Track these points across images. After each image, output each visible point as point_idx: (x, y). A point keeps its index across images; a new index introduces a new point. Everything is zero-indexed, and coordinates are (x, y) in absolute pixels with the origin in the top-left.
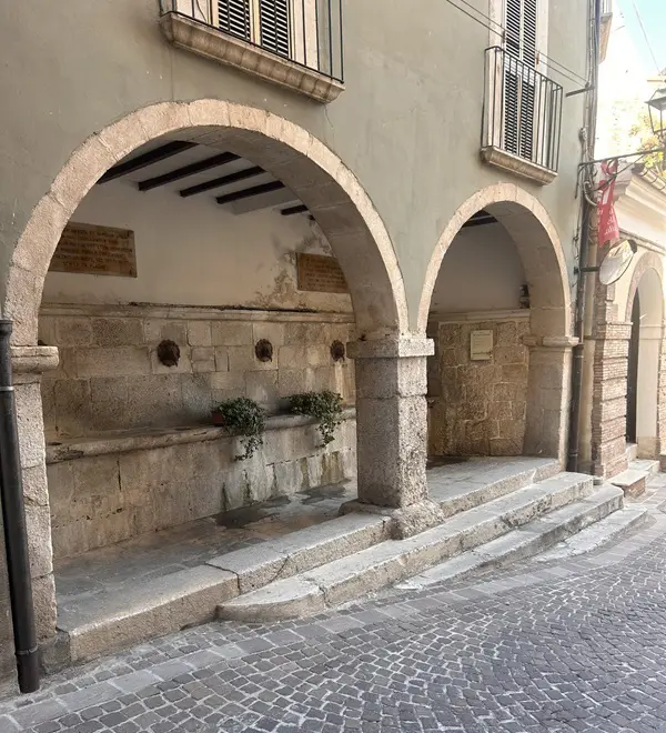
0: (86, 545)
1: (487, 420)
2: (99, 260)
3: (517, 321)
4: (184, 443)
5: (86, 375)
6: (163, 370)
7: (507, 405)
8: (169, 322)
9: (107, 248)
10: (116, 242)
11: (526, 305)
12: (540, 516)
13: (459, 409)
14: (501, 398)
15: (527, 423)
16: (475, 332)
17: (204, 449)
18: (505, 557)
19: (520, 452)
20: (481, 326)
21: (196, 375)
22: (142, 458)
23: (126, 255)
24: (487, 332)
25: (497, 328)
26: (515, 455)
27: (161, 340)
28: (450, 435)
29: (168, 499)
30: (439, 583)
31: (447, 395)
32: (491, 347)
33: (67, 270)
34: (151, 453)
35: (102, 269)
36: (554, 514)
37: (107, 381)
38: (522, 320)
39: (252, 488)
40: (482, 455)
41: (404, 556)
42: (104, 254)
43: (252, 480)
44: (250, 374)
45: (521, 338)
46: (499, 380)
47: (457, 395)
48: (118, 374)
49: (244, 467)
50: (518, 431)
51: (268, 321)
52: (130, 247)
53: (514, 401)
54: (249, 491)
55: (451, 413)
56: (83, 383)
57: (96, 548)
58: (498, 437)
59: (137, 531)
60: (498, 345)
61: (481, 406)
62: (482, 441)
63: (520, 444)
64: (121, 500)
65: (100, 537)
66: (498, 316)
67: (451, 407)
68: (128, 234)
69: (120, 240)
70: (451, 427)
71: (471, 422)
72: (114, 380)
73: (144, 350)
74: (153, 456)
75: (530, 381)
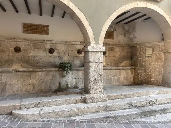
0: (20, 91)
1: (150, 74)
2: (40, 31)
3: (160, 45)
4: (49, 71)
5: (30, 55)
6: (50, 55)
7: (157, 70)
8: (52, 44)
9: (42, 29)
10: (45, 28)
11: (163, 40)
12: (150, 105)
13: (142, 70)
14: (155, 68)
15: (163, 76)
16: (147, 49)
17: (54, 73)
18: (120, 116)
19: (161, 85)
20: (149, 47)
21: (59, 56)
22: (37, 73)
23: (47, 30)
24: (150, 48)
25: (154, 48)
26: (159, 85)
27: (50, 48)
28: (139, 77)
29: (43, 83)
30: (85, 120)
31: (139, 66)
32: (152, 53)
33: (32, 33)
34: (39, 72)
35: (41, 33)
36: (156, 106)
37: (35, 56)
38: (162, 45)
39: (68, 84)
40: (148, 84)
41: (78, 109)
42: (41, 30)
43: (69, 82)
44: (75, 57)
45: (161, 50)
46: (154, 63)
47: (142, 66)
48: (38, 55)
49: (66, 78)
50: (160, 78)
51: (80, 45)
52: (48, 28)
53: (159, 69)
54: (67, 84)
55: (140, 71)
56: (29, 56)
57: (22, 92)
58: (154, 79)
59: (34, 89)
60: (154, 52)
61: (148, 70)
62: (149, 80)
63: (161, 82)
64: (30, 82)
65: (24, 89)
66: (154, 44)
67: (140, 69)
68: (48, 26)
69: (46, 27)
70: (140, 75)
71: (146, 74)
72: (37, 56)
73: (45, 50)
74: (40, 73)
75: (164, 63)
